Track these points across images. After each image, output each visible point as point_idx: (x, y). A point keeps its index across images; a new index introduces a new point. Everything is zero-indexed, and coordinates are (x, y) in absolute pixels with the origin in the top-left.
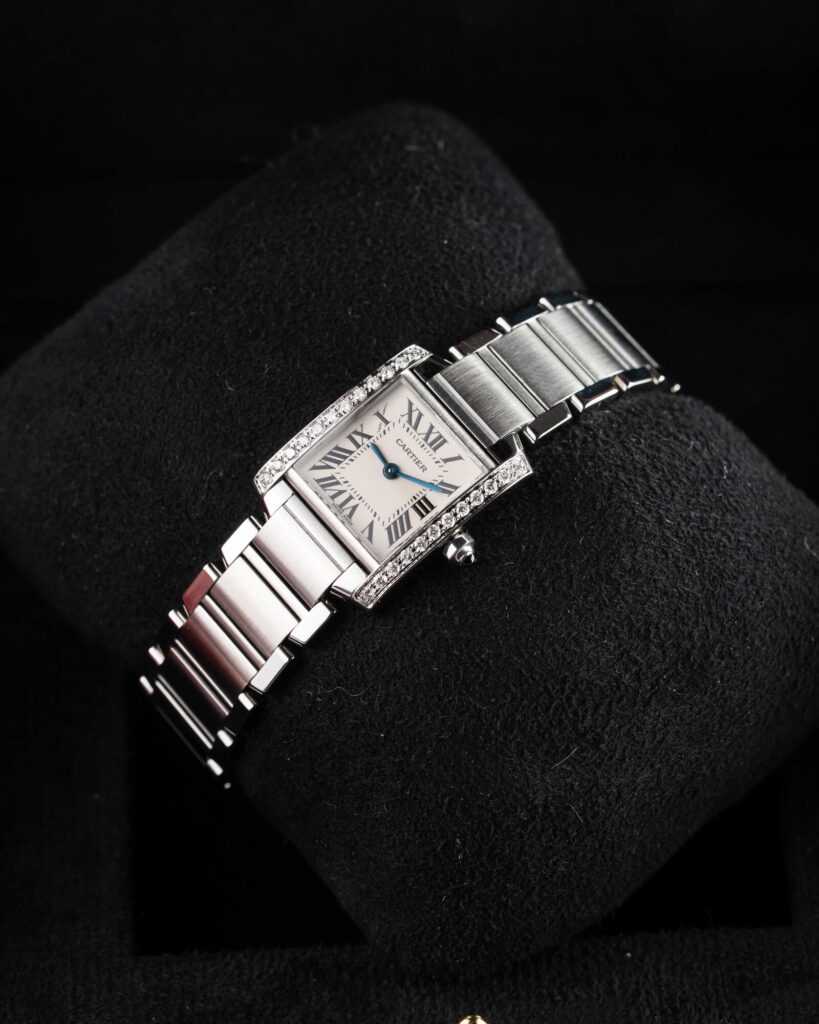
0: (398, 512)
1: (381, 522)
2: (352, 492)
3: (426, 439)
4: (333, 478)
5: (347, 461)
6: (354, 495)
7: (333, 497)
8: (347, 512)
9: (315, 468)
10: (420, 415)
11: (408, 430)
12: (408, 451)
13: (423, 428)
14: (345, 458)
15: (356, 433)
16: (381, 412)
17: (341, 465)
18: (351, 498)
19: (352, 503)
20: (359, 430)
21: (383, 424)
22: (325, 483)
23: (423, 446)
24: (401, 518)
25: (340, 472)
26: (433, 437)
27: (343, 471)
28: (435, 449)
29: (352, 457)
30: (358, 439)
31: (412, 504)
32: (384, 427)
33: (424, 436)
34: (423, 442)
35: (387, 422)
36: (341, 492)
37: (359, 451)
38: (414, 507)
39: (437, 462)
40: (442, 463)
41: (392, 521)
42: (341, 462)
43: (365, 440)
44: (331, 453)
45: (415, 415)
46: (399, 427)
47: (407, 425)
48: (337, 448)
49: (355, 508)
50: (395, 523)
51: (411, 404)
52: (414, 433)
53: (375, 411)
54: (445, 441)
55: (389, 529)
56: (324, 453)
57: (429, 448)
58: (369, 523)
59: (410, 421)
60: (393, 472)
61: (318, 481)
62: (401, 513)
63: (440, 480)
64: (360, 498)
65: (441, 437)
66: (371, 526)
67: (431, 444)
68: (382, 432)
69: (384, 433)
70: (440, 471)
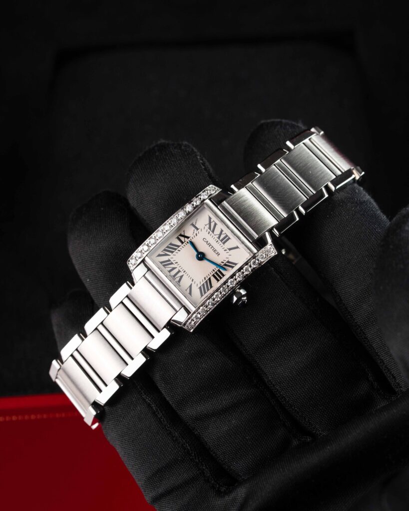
0: (205, 278)
1: (196, 284)
2: (180, 268)
3: (219, 238)
4: (169, 260)
5: (177, 251)
6: (181, 270)
7: (170, 271)
8: (178, 279)
9: (159, 255)
10: (215, 224)
11: (209, 233)
12: (209, 245)
13: (217, 231)
14: (175, 249)
15: (181, 235)
16: (194, 224)
17: (174, 253)
18: (179, 271)
19: (180, 274)
20: (183, 234)
21: (196, 230)
22: (165, 264)
23: (218, 241)
24: (206, 282)
25: (173, 257)
26: (222, 236)
27: (175, 257)
28: (224, 243)
29: (179, 249)
30: (182, 239)
31: (212, 274)
32: (196, 232)
33: (218, 236)
34: (218, 239)
35: (197, 229)
36: (174, 268)
37: (183, 245)
38: (214, 276)
39: (226, 250)
40: (228, 251)
41: (202, 283)
42: (174, 252)
43: (186, 239)
44: (168, 247)
45: (213, 225)
46: (204, 231)
47: (209, 230)
48: (171, 244)
49: (181, 277)
50: (203, 285)
51: (210, 218)
52: (212, 234)
53: (191, 223)
54: (229, 238)
55: (200, 288)
56: (164, 247)
57: (221, 243)
58: (190, 284)
59: (210, 228)
60: (201, 256)
61: (161, 263)
62: (207, 279)
63: (227, 260)
64: (185, 271)
65: (227, 236)
66: (191, 286)
67: (221, 241)
68: (195, 234)
69: (196, 235)
70: (227, 255)
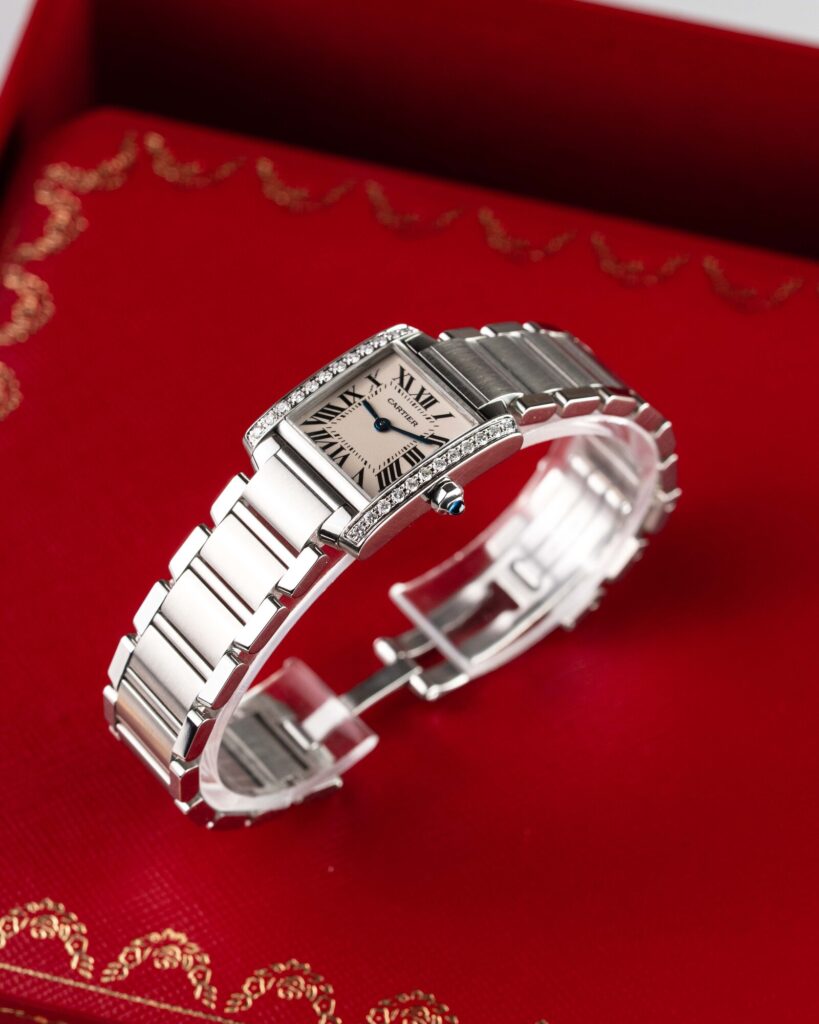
0: (389, 460)
1: (371, 470)
2: (343, 444)
3: (417, 399)
4: (324, 431)
5: (339, 417)
6: (345, 447)
7: (325, 448)
8: (339, 460)
9: (307, 423)
10: (412, 379)
11: (399, 391)
12: (400, 409)
13: (415, 389)
14: (337, 414)
15: (348, 393)
16: (373, 376)
17: (333, 421)
18: (341, 449)
19: (343, 453)
20: (351, 390)
21: (375, 386)
22: (315, 437)
23: (414, 404)
24: (391, 466)
25: (330, 426)
26: (424, 397)
27: (334, 426)
28: (426, 408)
29: (343, 413)
30: (350, 398)
31: (402, 453)
32: (375, 388)
33: (415, 397)
34: (415, 401)
35: (378, 384)
36: (332, 444)
37: (350, 408)
38: (405, 456)
39: (429, 418)
40: (433, 419)
41: (383, 468)
42: (332, 418)
43: (357, 399)
44: (323, 410)
45: (406, 380)
46: (390, 388)
47: (399, 387)
48: (329, 406)
49: (345, 457)
50: (385, 471)
51: (402, 370)
52: (406, 394)
53: (368, 376)
54: (436, 401)
55: (379, 475)
56: (315, 411)
57: (420, 407)
58: (360, 469)
59: (401, 384)
60: (384, 426)
61: (311, 434)
62: (392, 461)
63: (430, 433)
64: (351, 449)
65: (431, 397)
66: (361, 473)
67: (422, 403)
68: (373, 392)
69: (376, 393)
70: (431, 426)
